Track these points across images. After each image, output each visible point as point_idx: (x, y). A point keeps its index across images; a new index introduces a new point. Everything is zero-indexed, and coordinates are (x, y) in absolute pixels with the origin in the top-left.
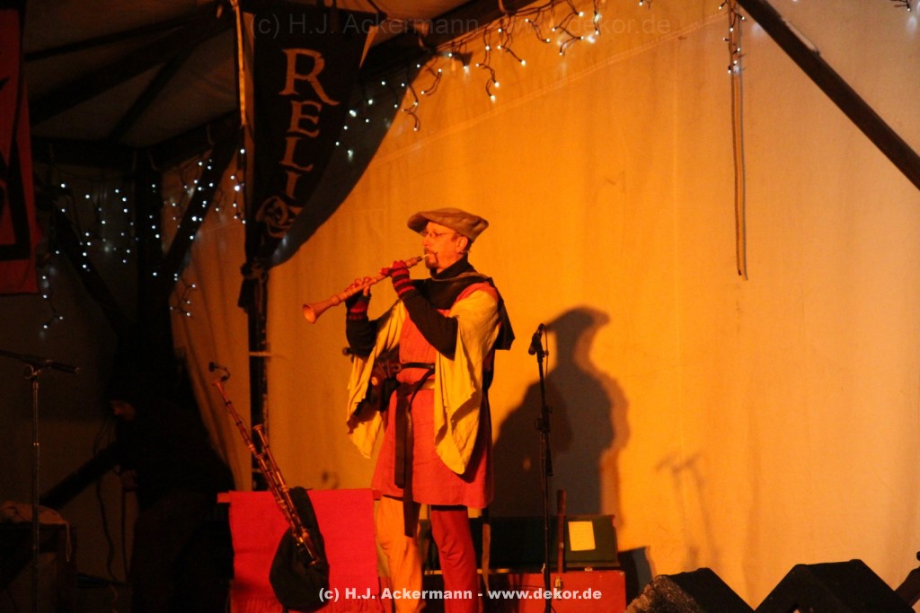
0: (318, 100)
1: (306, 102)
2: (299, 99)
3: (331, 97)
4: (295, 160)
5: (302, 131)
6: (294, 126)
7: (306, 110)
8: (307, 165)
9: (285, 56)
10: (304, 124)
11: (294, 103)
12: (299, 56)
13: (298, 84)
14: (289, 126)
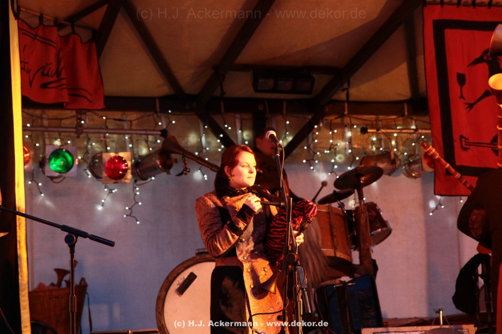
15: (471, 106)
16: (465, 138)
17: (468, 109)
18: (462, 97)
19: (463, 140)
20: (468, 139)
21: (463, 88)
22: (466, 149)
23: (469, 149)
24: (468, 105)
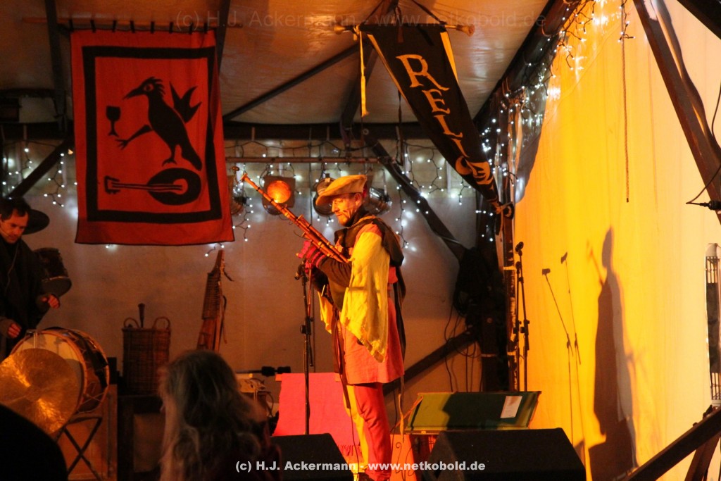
0: (436, 88)
1: (433, 90)
2: (428, 89)
3: (442, 86)
4: (451, 130)
5: (442, 110)
6: (435, 108)
7: (435, 95)
8: (458, 133)
9: (400, 62)
10: (439, 104)
11: (424, 92)
12: (409, 60)
13: (419, 78)
14: (431, 109)
15: (125, 143)
16: (114, 179)
17: (122, 146)
18: (113, 132)
19: (110, 182)
20: (117, 180)
21: (116, 123)
22: (115, 192)
23: (119, 191)
24: (121, 143)
